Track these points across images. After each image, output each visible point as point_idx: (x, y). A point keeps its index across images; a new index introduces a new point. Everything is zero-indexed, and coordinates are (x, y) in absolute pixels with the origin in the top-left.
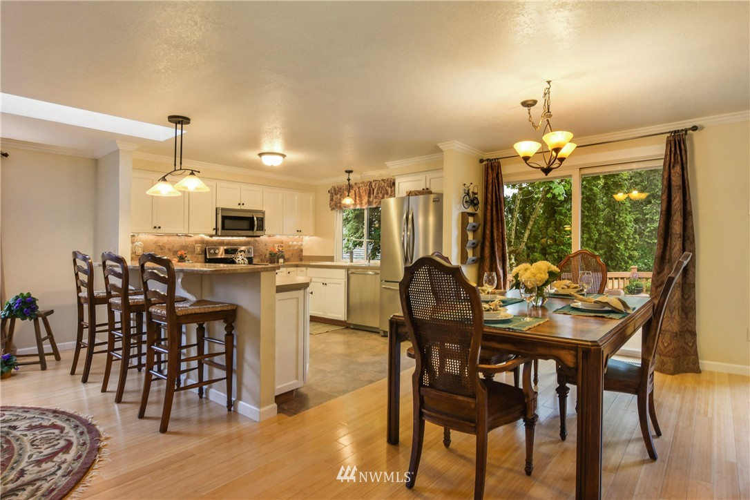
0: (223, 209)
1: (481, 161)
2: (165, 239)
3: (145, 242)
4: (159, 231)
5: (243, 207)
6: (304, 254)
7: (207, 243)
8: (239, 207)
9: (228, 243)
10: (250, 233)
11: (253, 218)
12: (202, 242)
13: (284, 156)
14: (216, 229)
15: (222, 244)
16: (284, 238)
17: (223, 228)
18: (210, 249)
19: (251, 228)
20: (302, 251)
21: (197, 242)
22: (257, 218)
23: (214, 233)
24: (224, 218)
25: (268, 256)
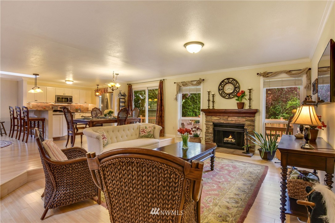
0: (58, 96)
1: (128, 84)
2: (40, 104)
3: (32, 104)
4: (37, 101)
5: (65, 95)
6: (89, 109)
7: (54, 105)
8: (64, 95)
9: (61, 106)
10: (68, 103)
11: (68, 98)
12: (52, 105)
13: (73, 81)
14: (56, 101)
15: (59, 105)
16: (82, 104)
17: (58, 101)
18: (54, 107)
19: (68, 101)
20: (88, 108)
21: (50, 105)
22: (70, 98)
23: (55, 102)
24: (58, 98)
25: (75, 110)
